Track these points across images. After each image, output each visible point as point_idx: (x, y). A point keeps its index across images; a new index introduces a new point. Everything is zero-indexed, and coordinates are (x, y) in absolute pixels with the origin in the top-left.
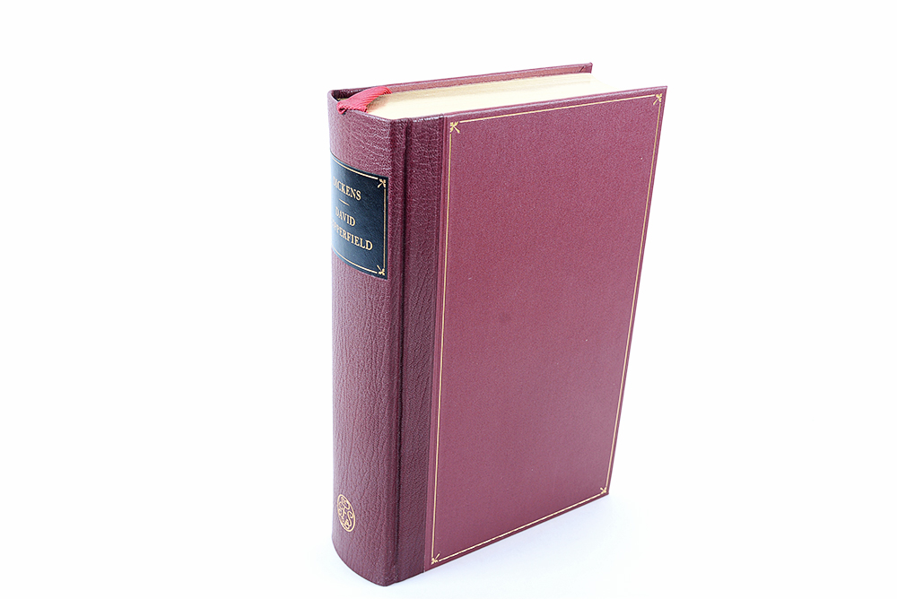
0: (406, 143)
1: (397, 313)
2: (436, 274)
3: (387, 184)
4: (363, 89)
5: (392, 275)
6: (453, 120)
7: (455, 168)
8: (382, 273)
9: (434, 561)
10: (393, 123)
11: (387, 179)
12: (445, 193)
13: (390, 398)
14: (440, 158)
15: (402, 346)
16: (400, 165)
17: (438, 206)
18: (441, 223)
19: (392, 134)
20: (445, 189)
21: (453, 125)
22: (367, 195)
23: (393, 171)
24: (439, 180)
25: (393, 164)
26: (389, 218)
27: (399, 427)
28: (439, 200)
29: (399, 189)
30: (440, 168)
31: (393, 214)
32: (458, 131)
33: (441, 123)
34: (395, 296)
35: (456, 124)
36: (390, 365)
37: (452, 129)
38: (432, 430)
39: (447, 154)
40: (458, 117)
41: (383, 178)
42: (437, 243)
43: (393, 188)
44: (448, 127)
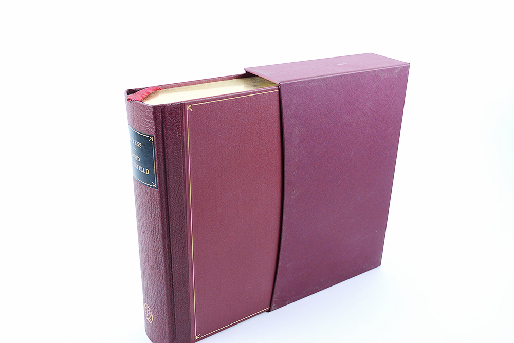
0: (162, 118)
1: (164, 207)
2: (185, 186)
3: (153, 139)
4: (143, 89)
5: (160, 187)
6: (188, 104)
7: (191, 130)
8: (155, 186)
9: (197, 338)
10: (154, 107)
11: (153, 137)
12: (187, 143)
13: (164, 252)
14: (182, 124)
15: (169, 224)
16: (160, 129)
17: (183, 150)
18: (185, 158)
19: (154, 113)
20: (186, 141)
21: (188, 107)
22: (144, 145)
23: (156, 132)
24: (183, 136)
25: (156, 129)
26: (156, 157)
27: (171, 268)
28: (183, 147)
29: (161, 142)
30: (182, 129)
31: (158, 155)
32: (192, 110)
33: (181, 106)
34: (163, 198)
35: (190, 106)
36: (163, 235)
37: (187, 109)
38: (190, 268)
39: (186, 122)
40: (191, 103)
41: (151, 136)
42: (184, 170)
43: (157, 141)
44: (185, 108)
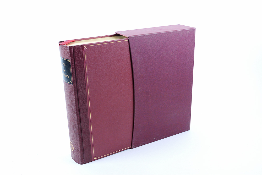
0: (73, 52)
1: (76, 93)
2: (85, 83)
3: (70, 61)
5: (74, 83)
6: (85, 46)
7: (87, 57)
8: (71, 83)
9: (95, 158)
10: (70, 47)
11: (70, 60)
13: (77, 114)
14: (83, 55)
15: (78, 101)
16: (73, 57)
17: (84, 66)
18: (85, 70)
19: (70, 49)
20: (85, 62)
21: (85, 47)
22: (66, 64)
23: (71, 58)
24: (83, 60)
25: (71, 57)
27: (80, 122)
28: (84, 65)
29: (73, 63)
30: (83, 57)
31: (72, 69)
32: (87, 49)
33: (82, 46)
34: (75, 88)
36: (76, 106)
38: (89, 123)
40: (86, 45)
41: (69, 60)
42: (85, 76)
44: (84, 47)
